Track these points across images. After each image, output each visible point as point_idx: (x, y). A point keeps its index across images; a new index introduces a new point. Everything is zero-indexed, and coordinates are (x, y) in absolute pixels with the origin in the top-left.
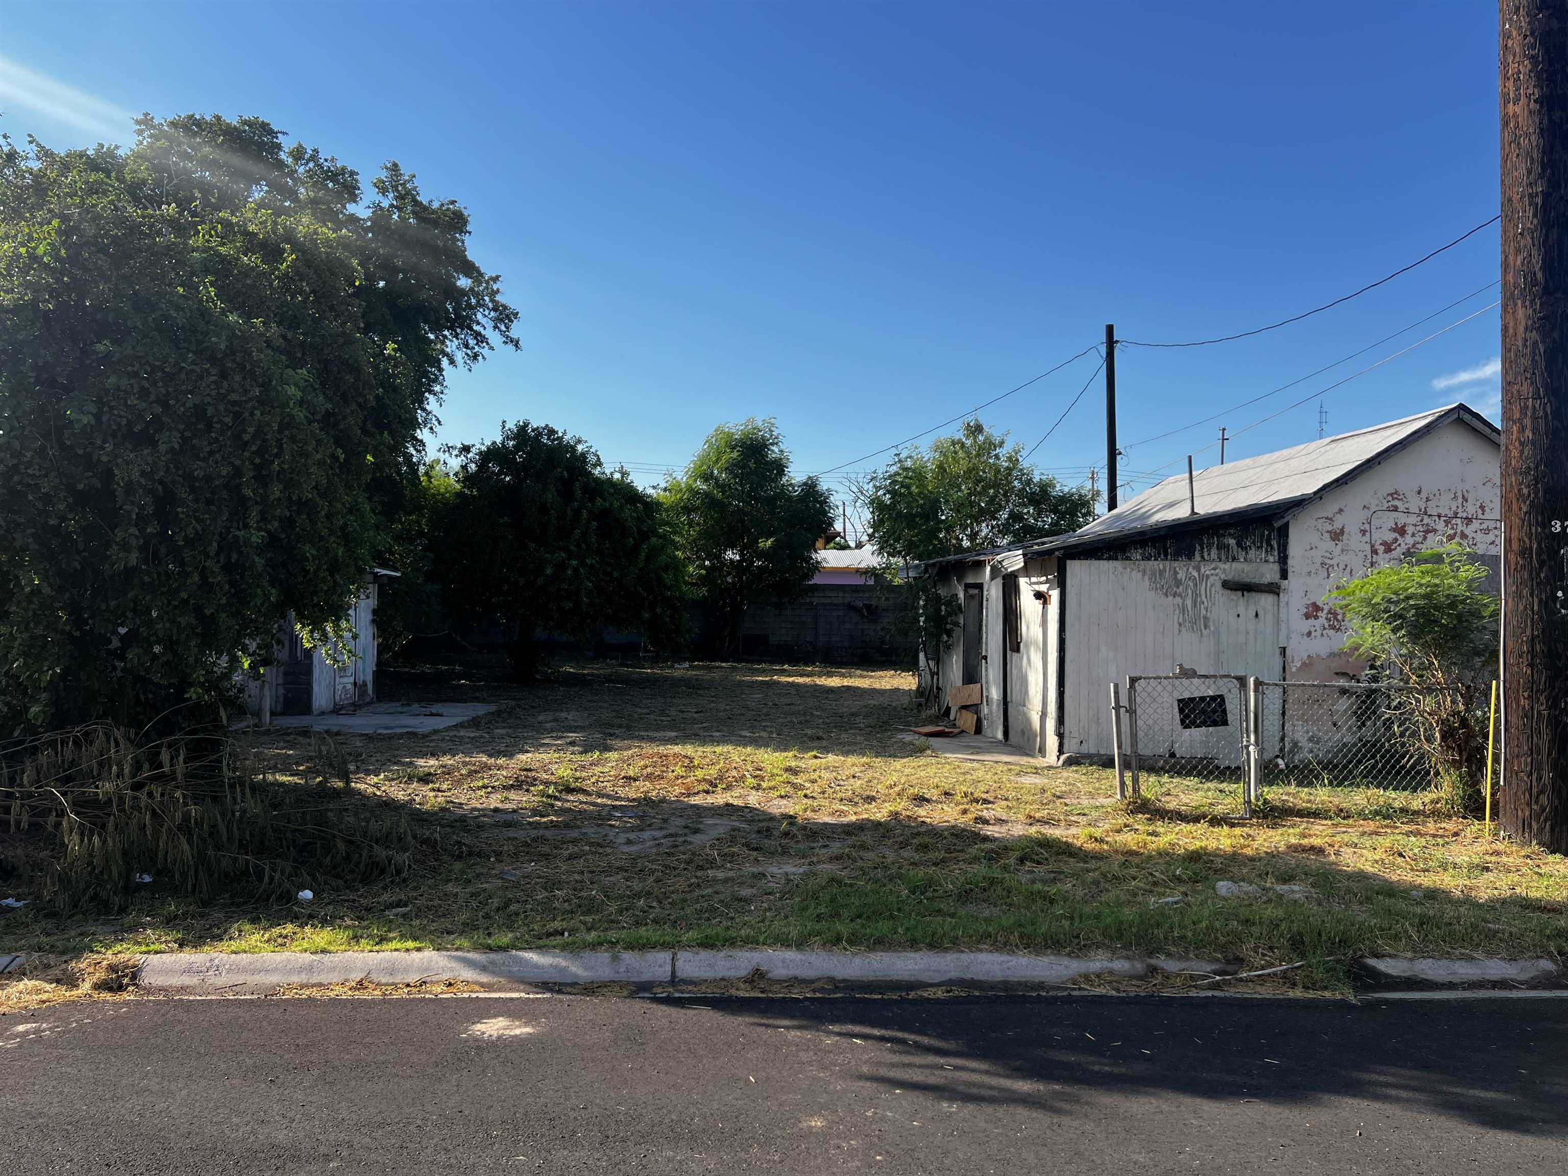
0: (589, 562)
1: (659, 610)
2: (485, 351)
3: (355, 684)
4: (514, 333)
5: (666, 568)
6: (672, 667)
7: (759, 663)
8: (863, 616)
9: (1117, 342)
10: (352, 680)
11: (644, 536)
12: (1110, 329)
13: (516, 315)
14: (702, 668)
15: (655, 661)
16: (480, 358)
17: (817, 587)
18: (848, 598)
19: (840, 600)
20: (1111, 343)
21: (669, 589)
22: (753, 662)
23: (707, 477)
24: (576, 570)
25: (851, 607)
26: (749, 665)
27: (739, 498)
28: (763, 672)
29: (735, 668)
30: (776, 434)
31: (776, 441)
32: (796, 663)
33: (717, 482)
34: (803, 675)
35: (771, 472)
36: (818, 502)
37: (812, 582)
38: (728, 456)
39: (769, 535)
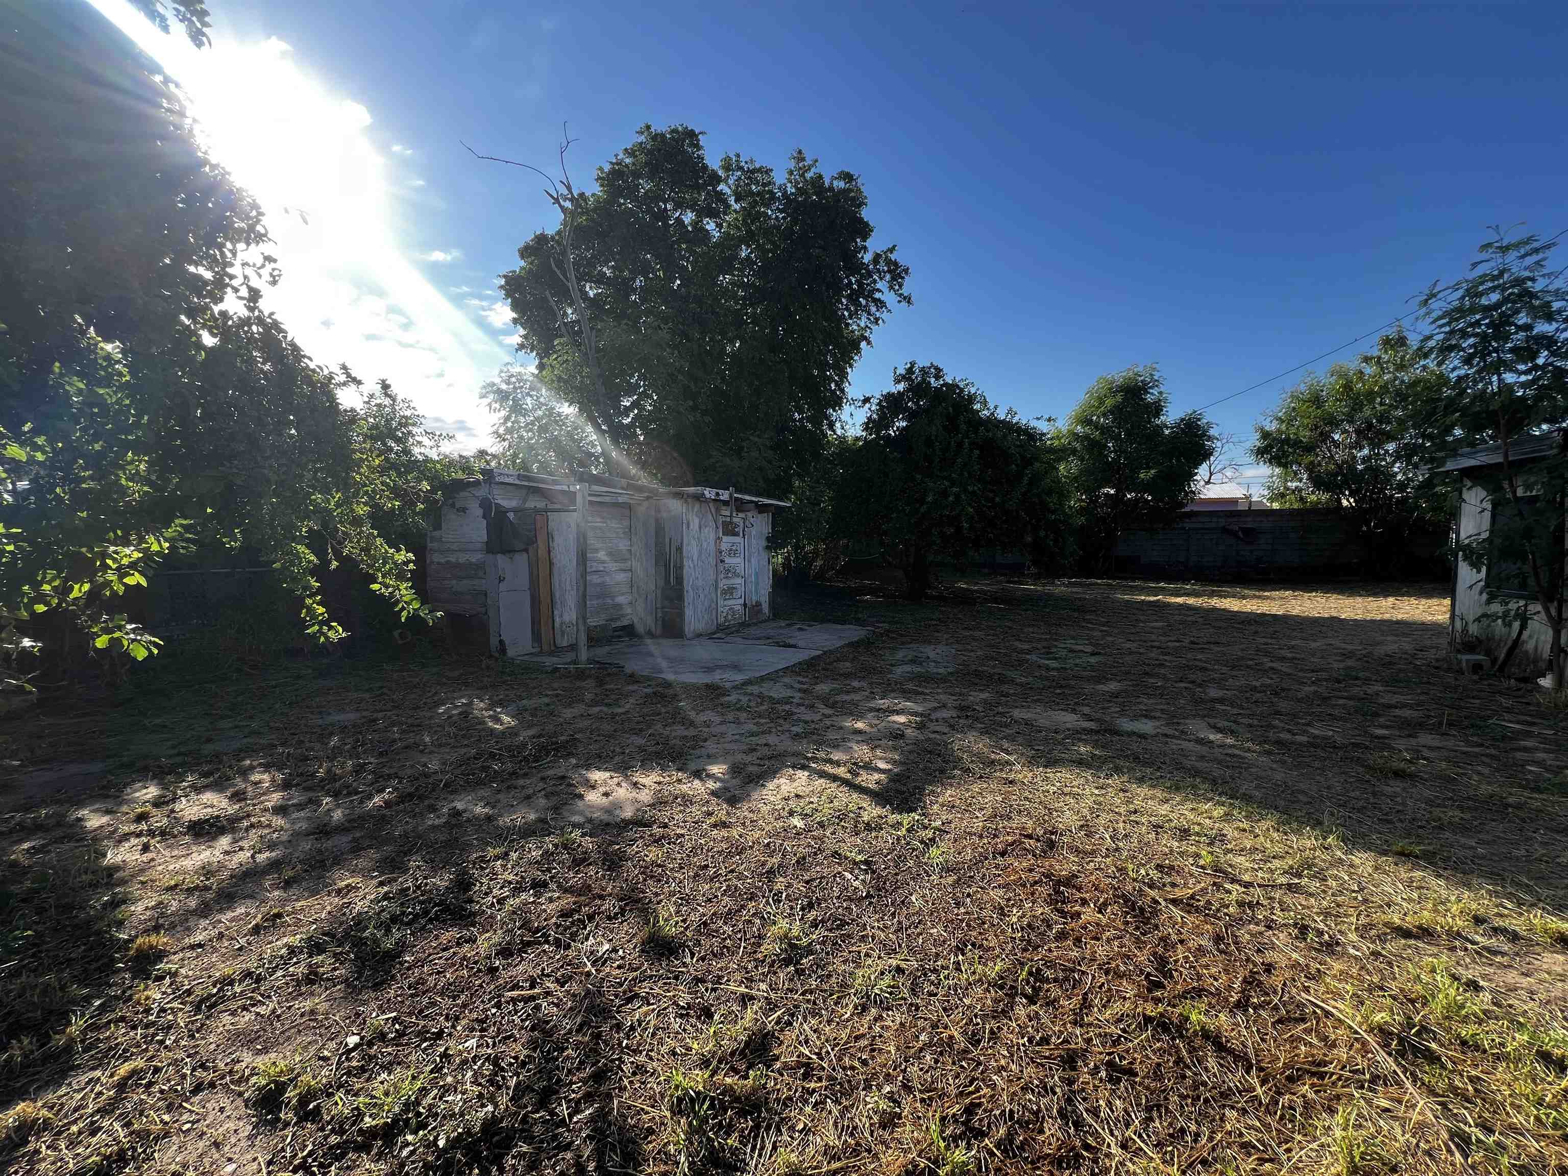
0: (970, 488)
1: (1042, 533)
2: (885, 315)
3: (745, 605)
4: (905, 291)
5: (1050, 492)
6: (1053, 583)
7: (1134, 580)
8: (1238, 538)
10: (742, 601)
11: (1027, 462)
13: (906, 271)
14: (1081, 584)
15: (1037, 578)
16: (880, 322)
17: (1193, 514)
18: (1222, 522)
19: (1213, 525)
21: (1053, 512)
22: (1126, 579)
23: (1086, 421)
24: (957, 496)
25: (1225, 530)
26: (1124, 582)
27: (1117, 438)
28: (1142, 590)
29: (1111, 585)
30: (1156, 378)
31: (1156, 383)
32: (1169, 580)
33: (1097, 426)
34: (1188, 595)
35: (1148, 413)
36: (1197, 436)
37: (1187, 509)
38: (1109, 402)
39: (1149, 468)
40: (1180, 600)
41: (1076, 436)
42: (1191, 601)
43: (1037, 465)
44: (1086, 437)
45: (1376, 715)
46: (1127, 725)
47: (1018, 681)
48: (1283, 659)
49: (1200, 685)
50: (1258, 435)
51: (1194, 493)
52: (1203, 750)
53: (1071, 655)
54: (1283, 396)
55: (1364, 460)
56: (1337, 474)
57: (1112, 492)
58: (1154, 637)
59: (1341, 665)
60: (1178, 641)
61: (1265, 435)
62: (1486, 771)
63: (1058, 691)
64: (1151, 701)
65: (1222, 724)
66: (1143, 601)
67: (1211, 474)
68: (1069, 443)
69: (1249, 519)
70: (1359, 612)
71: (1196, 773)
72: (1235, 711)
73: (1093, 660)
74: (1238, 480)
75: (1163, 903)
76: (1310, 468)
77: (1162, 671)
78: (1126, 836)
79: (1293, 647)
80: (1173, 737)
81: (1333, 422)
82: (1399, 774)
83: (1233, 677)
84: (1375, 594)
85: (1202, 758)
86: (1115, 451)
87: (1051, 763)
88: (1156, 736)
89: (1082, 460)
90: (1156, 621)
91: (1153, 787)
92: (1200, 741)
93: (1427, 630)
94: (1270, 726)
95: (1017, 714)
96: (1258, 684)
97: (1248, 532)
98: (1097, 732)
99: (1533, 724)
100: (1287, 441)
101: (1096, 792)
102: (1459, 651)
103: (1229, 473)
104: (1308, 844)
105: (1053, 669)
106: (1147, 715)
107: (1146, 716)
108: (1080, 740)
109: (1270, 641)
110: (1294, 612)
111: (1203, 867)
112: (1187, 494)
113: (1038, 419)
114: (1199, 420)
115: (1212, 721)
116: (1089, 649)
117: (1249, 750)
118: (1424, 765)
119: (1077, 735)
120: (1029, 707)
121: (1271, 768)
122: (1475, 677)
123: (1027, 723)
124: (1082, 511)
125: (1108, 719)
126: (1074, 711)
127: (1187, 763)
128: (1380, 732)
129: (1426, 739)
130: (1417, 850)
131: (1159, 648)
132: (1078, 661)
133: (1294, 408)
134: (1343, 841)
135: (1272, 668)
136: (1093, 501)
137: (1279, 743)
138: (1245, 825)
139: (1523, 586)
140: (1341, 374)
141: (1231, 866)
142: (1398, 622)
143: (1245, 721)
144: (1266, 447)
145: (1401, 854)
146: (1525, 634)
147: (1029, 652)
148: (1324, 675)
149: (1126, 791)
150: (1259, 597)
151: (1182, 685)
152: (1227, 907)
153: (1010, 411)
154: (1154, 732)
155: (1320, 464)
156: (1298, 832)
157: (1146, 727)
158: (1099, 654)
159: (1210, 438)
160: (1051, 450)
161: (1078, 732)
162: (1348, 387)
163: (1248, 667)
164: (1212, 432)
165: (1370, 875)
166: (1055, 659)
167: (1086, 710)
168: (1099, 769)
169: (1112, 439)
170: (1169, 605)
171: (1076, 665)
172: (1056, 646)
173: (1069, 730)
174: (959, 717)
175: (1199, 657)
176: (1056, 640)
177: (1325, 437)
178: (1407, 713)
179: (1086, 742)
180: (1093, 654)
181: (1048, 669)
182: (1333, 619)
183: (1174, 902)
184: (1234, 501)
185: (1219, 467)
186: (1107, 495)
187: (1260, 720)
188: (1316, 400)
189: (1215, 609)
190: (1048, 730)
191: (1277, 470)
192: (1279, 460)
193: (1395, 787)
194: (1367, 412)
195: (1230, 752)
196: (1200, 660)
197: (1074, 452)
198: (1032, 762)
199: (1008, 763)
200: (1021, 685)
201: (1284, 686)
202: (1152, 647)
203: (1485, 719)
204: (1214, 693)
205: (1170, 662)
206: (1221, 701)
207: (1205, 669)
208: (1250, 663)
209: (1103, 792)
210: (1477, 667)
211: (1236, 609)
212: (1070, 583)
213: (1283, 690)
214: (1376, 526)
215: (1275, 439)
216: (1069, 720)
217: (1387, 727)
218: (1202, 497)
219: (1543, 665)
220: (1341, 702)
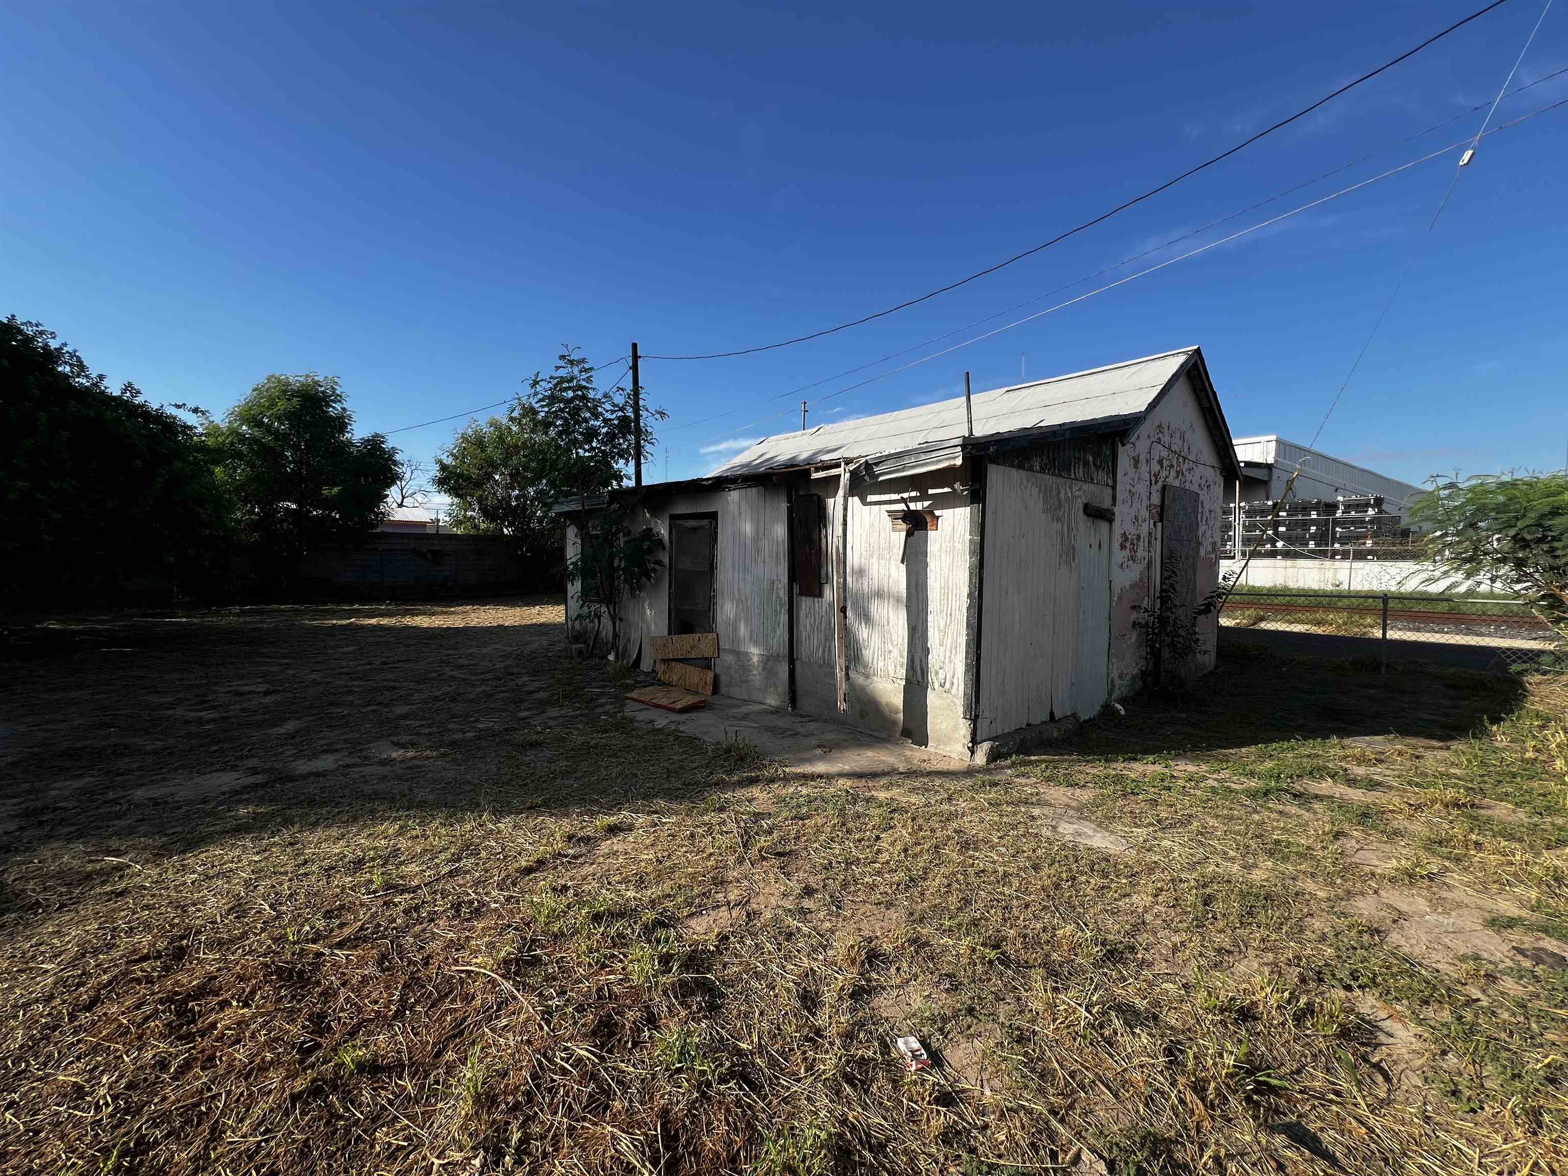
1: (192, 552)
5: (201, 500)
6: (217, 613)
7: (325, 603)
8: (427, 559)
9: (640, 357)
11: (162, 459)
12: (635, 346)
14: (257, 612)
17: (384, 535)
18: (412, 544)
19: (405, 546)
20: (635, 357)
21: (207, 525)
22: (316, 603)
23: (254, 422)
25: (415, 552)
26: (314, 607)
27: (296, 448)
28: (334, 614)
29: (297, 610)
30: (338, 392)
31: (339, 399)
32: (363, 602)
33: (268, 429)
34: (383, 615)
35: (333, 428)
36: (383, 458)
37: (378, 530)
38: (281, 405)
39: (334, 485)
40: (373, 621)
41: (242, 438)
42: (385, 621)
43: (178, 465)
44: (255, 440)
45: (522, 701)
46: (302, 767)
47: (148, 748)
48: (460, 667)
49: (387, 706)
50: (438, 467)
51: (383, 514)
52: (386, 770)
53: (238, 699)
54: (457, 436)
55: (517, 498)
56: (499, 508)
57: (294, 507)
58: (344, 663)
59: (502, 665)
60: (370, 664)
61: (444, 467)
62: (581, 726)
63: (214, 748)
64: (336, 732)
65: (405, 738)
66: (334, 625)
67: (403, 498)
68: (232, 444)
69: (436, 542)
70: (517, 619)
71: (375, 796)
72: (418, 723)
73: (267, 700)
74: (426, 506)
75: (327, 951)
76: (480, 500)
77: (350, 698)
78: (291, 895)
79: (470, 655)
80: (355, 765)
81: (495, 467)
82: (533, 745)
83: (418, 691)
84: (528, 605)
85: (384, 778)
86: (294, 462)
87: (192, 843)
88: (337, 769)
89: (253, 466)
90: (347, 646)
91: (327, 827)
92: (384, 763)
93: (557, 629)
94: (446, 730)
95: (140, 794)
96: (438, 693)
97: (435, 553)
98: (263, 785)
99: (605, 687)
100: (460, 476)
101: (256, 858)
102: (571, 643)
103: (419, 497)
104: (468, 827)
105: (209, 722)
106: (329, 750)
107: (326, 752)
108: (240, 802)
109: (450, 652)
110: (473, 624)
111: (374, 892)
112: (377, 515)
113: (178, 406)
114: (383, 442)
115: (394, 739)
116: (262, 688)
117: (428, 758)
118: (549, 733)
119: (236, 796)
120: (164, 779)
121: (445, 769)
122: (580, 660)
123: (155, 802)
124: (254, 526)
125: (280, 765)
126: (234, 768)
127: (367, 789)
128: (523, 714)
129: (553, 712)
130: (539, 801)
131: (348, 674)
132: (245, 705)
133: (465, 448)
134: (494, 814)
135: (452, 677)
136: (269, 515)
137: (452, 744)
138: (418, 831)
139: (598, 594)
140: (494, 424)
141: (402, 878)
142: (541, 625)
143: (426, 731)
144: (445, 479)
145: (531, 808)
146: (601, 626)
147: (171, 706)
148: (489, 676)
149: (296, 843)
150: (446, 613)
151: (369, 708)
152: (394, 921)
153: (129, 387)
154: (335, 766)
155: (487, 499)
156: (461, 821)
157: (327, 762)
158: (277, 691)
159: (395, 463)
160: (202, 448)
161: (236, 793)
162: (501, 438)
163: (433, 679)
164: (398, 457)
165: (510, 834)
166: (213, 708)
167: (251, 763)
168: (263, 828)
169: (290, 447)
170: (362, 627)
171: (244, 710)
172: (215, 692)
173: (223, 793)
174: (22, 829)
175: (389, 677)
176: (216, 684)
177: (489, 476)
178: (542, 695)
179: (247, 802)
180: (267, 693)
181: (200, 722)
182: (499, 626)
183: (340, 945)
184: (422, 525)
185: (410, 492)
186: (287, 509)
187: (438, 727)
188: (479, 442)
189: (407, 628)
190: (190, 802)
191: (456, 500)
192: (454, 491)
193: (530, 756)
194: (515, 459)
195: (410, 764)
196: (390, 680)
197: (240, 456)
198: (158, 855)
199: (118, 868)
200: (156, 752)
201: (461, 691)
202: (341, 674)
203: (582, 689)
204: (400, 710)
205: (359, 686)
206: (405, 717)
207: (394, 688)
208: (434, 675)
209: (267, 854)
210: (580, 652)
211: (426, 625)
212: (243, 611)
213: (459, 694)
214: (527, 551)
215: (451, 472)
216: (227, 780)
217: (528, 709)
218: (391, 518)
219: (610, 646)
220: (502, 695)
